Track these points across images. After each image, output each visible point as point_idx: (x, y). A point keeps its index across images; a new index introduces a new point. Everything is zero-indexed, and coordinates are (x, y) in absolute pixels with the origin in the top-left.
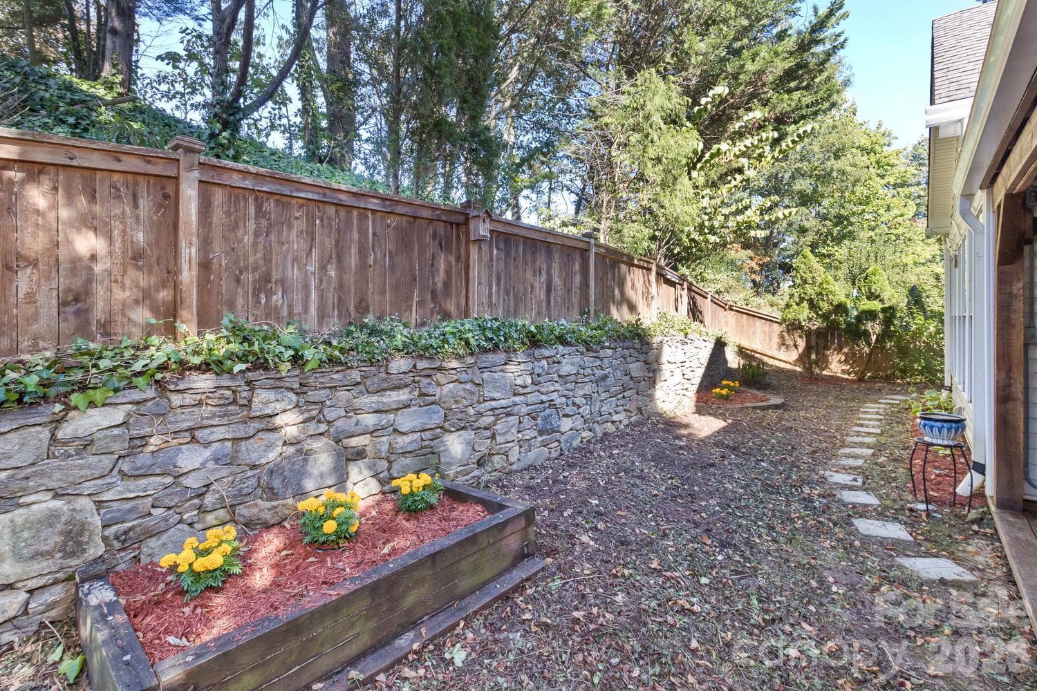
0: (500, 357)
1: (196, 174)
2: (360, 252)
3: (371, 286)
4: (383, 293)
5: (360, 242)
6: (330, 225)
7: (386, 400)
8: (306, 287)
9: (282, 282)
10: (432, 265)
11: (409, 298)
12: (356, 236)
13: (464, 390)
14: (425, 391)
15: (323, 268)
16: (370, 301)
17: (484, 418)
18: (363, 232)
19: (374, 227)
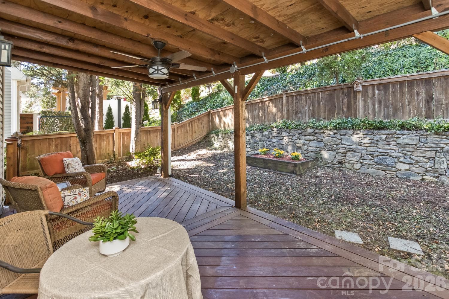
0: (351, 131)
1: (285, 95)
2: (318, 102)
3: (321, 111)
4: (325, 112)
5: (318, 100)
6: (310, 98)
7: (306, 138)
8: (306, 112)
9: (301, 112)
10: (342, 102)
11: (334, 113)
12: (317, 99)
13: (332, 140)
14: (319, 138)
15: (309, 108)
16: (321, 114)
17: (340, 150)
18: (319, 98)
19: (322, 96)
